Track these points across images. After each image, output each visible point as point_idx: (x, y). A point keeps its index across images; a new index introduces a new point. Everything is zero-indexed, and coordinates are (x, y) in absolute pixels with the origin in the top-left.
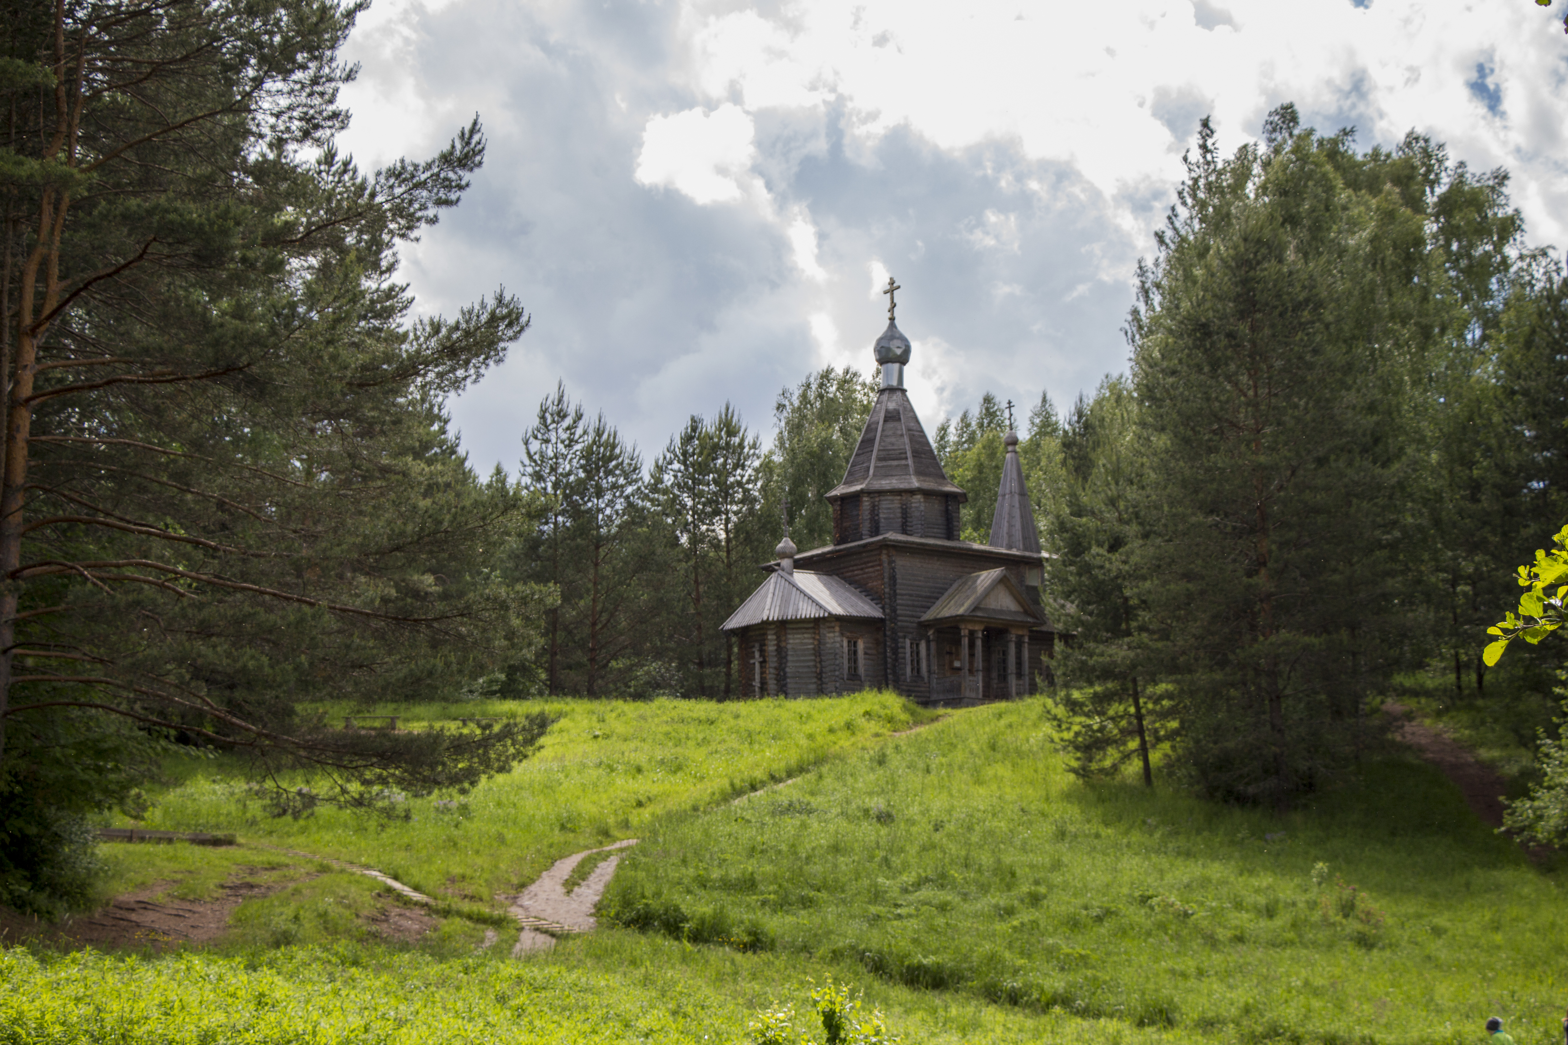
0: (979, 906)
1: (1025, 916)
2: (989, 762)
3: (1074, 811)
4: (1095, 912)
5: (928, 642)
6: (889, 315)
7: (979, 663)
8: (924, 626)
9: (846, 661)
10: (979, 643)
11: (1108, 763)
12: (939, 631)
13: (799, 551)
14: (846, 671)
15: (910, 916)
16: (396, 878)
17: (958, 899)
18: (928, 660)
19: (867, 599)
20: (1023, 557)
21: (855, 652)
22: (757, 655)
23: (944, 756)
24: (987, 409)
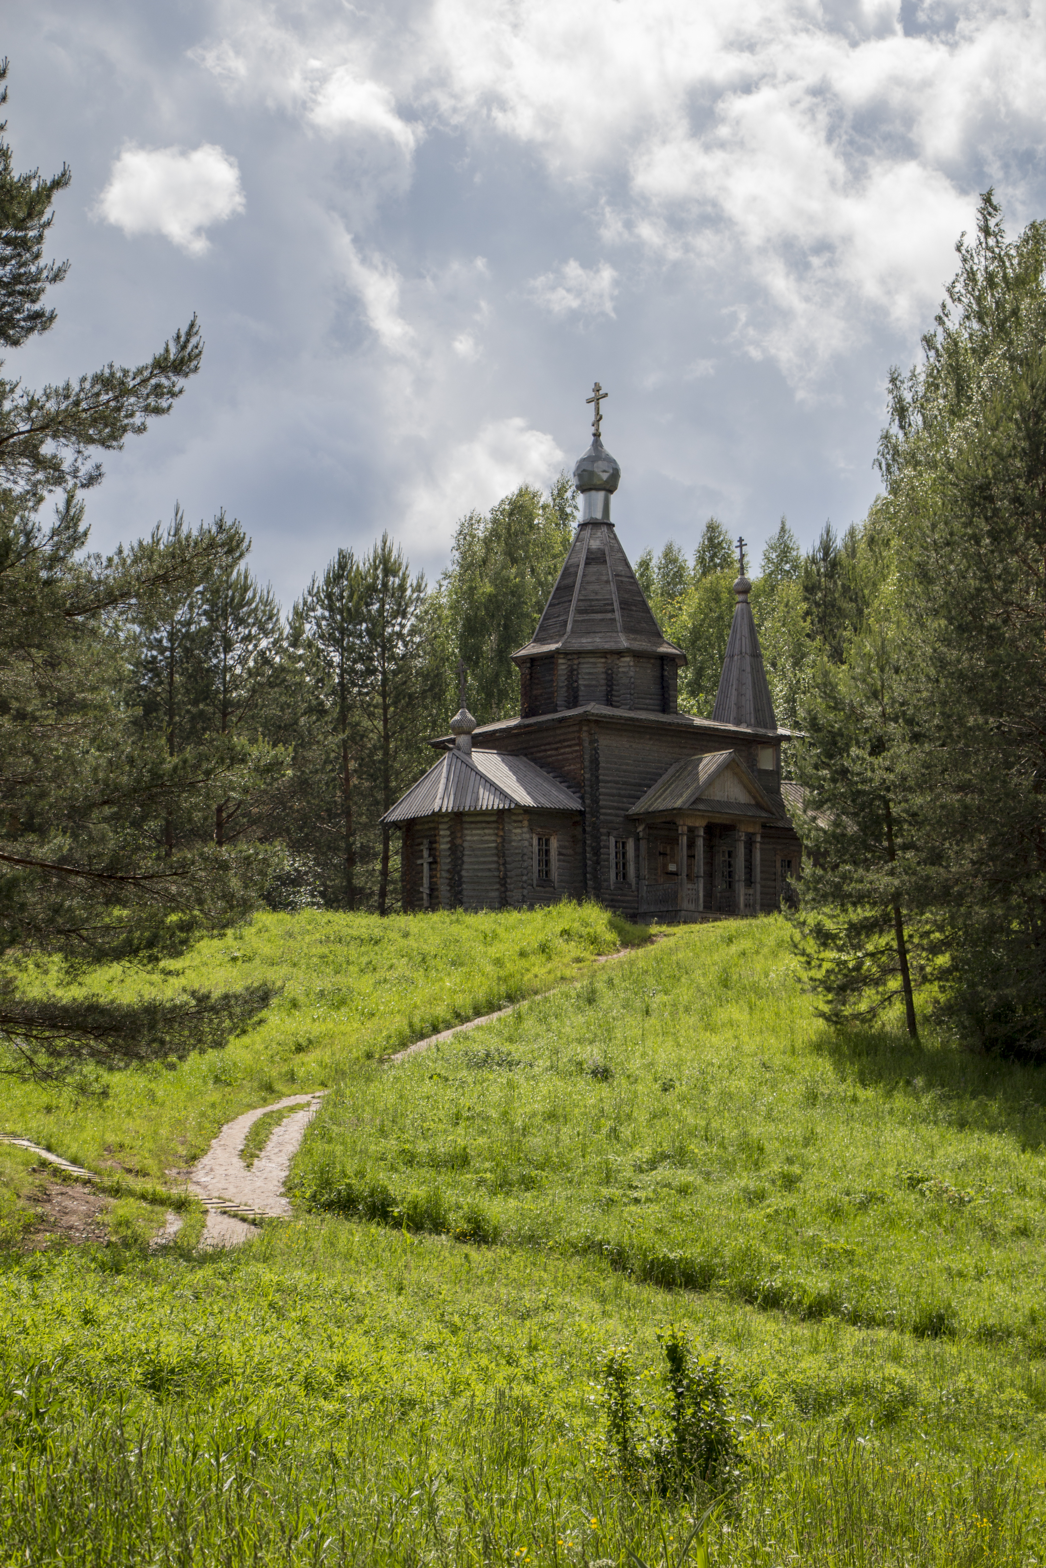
0: (725, 1189)
1: (777, 1201)
2: (721, 1001)
3: (825, 1066)
4: (859, 1197)
5: (637, 840)
6: (592, 430)
7: (700, 866)
8: (634, 820)
9: (535, 863)
10: (700, 842)
11: (863, 1007)
12: (649, 827)
13: (478, 725)
14: (536, 875)
15: (648, 1200)
16: (49, 1149)
17: (699, 1181)
18: (637, 863)
19: (563, 786)
20: (755, 735)
21: (547, 852)
22: (426, 853)
23: (666, 993)
24: (711, 539)
